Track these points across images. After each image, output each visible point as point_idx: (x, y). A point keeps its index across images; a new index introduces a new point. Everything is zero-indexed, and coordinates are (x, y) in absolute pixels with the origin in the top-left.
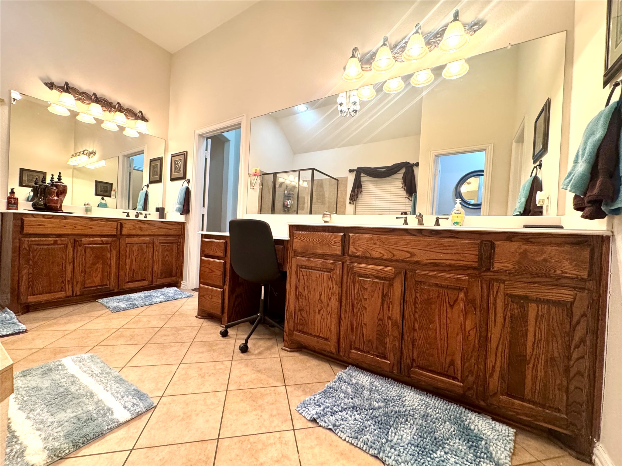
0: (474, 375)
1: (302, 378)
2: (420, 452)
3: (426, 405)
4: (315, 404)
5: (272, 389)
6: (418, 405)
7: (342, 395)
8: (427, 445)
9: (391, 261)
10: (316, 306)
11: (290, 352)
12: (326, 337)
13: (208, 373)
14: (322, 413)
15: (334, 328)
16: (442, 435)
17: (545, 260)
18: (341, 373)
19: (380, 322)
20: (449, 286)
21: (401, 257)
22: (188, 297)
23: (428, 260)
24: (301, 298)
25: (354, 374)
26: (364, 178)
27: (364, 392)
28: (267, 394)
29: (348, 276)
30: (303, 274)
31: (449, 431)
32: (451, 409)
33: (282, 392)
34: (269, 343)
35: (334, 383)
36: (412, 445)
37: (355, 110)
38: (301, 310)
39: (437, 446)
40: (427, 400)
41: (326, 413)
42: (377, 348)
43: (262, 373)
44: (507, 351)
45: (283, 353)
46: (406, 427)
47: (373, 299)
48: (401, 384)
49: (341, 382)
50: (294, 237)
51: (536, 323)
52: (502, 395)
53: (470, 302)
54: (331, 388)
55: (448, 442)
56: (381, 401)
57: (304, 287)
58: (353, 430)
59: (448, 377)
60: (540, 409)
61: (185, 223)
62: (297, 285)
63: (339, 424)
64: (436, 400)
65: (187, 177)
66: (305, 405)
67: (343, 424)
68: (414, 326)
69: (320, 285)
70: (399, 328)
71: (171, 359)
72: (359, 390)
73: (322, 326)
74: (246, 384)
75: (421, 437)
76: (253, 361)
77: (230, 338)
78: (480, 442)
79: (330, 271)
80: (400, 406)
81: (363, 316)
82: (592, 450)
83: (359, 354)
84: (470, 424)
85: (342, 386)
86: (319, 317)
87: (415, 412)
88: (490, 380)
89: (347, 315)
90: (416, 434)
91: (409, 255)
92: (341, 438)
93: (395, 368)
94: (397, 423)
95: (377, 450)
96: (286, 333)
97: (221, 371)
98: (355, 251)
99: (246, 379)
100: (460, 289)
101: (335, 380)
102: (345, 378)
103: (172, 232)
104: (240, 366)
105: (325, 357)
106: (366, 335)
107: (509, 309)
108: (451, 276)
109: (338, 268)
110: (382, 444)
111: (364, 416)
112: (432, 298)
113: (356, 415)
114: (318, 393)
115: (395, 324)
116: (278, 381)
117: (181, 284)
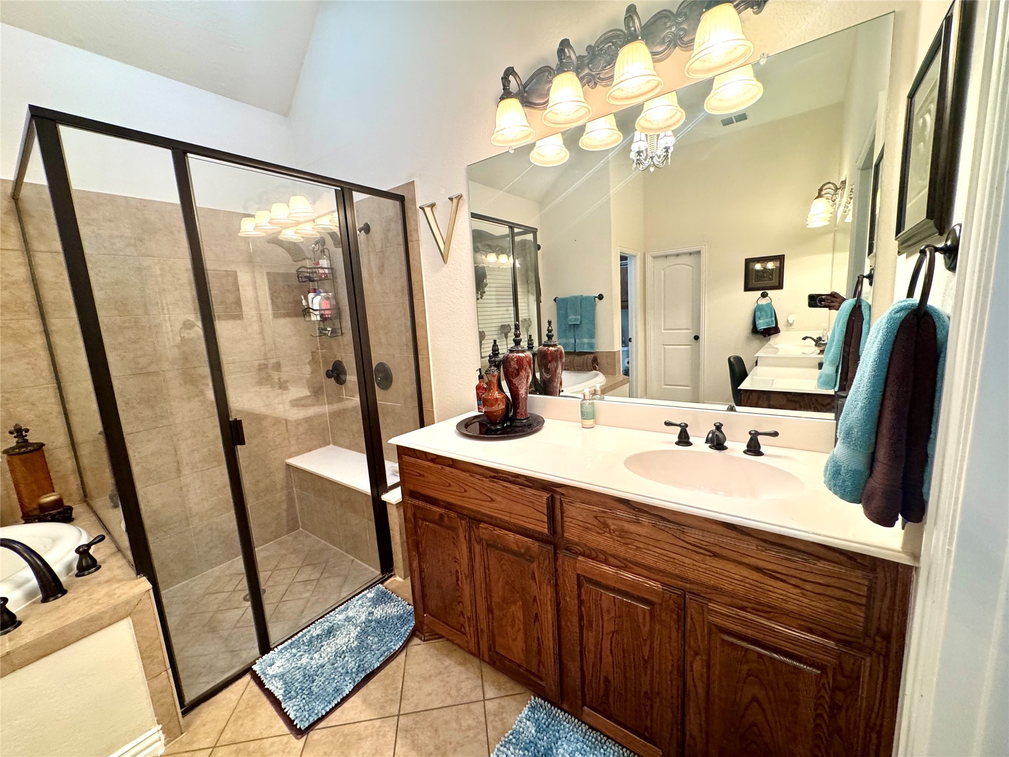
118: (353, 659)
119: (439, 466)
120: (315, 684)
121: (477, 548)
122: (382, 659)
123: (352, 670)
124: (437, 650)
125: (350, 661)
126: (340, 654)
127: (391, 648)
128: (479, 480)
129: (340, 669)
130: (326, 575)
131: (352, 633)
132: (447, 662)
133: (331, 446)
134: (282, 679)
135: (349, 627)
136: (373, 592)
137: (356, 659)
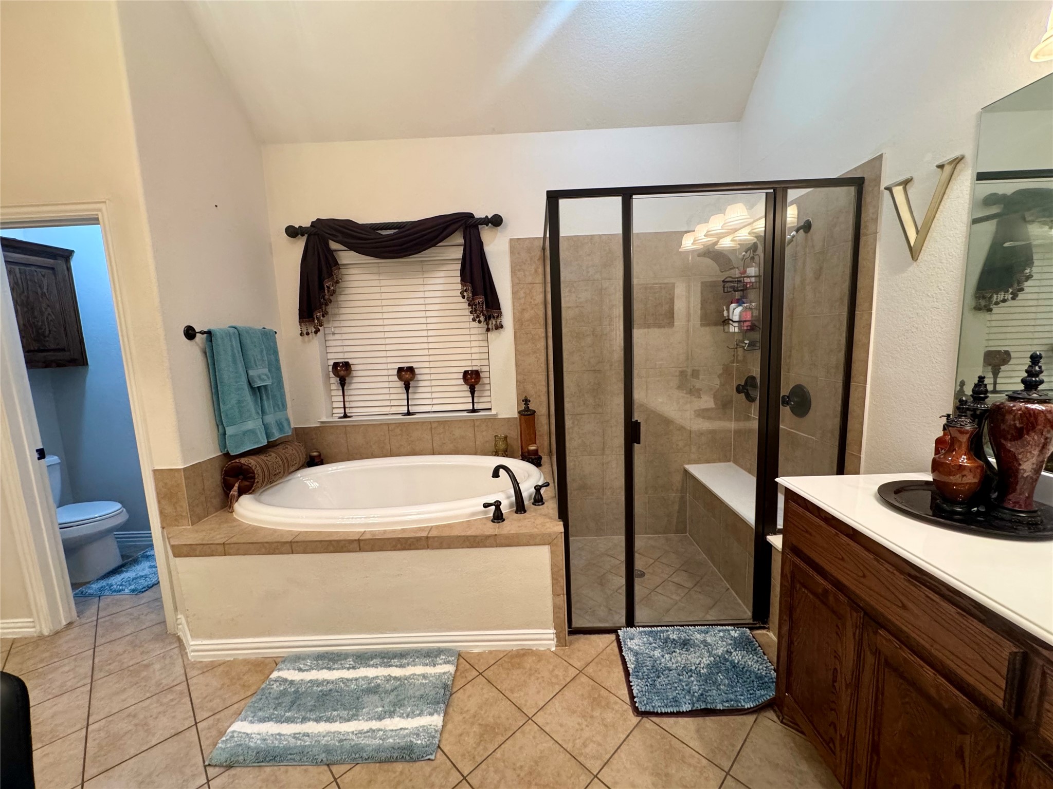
118: (698, 684)
119: (833, 531)
120: (659, 680)
121: (870, 659)
122: (727, 705)
123: (694, 693)
124: (795, 743)
125: (695, 683)
126: (686, 670)
127: (740, 702)
128: (889, 571)
129: (684, 684)
130: (697, 589)
131: (704, 659)
132: (804, 767)
133: (731, 463)
134: (636, 656)
135: (703, 651)
136: (738, 632)
137: (701, 685)
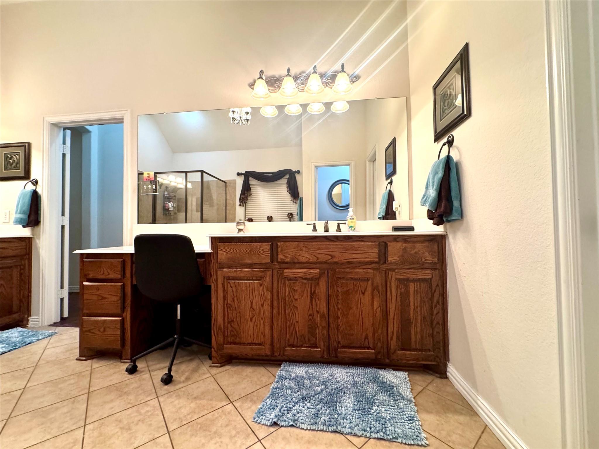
0: (381, 341)
1: (245, 388)
2: (363, 413)
3: (352, 376)
4: (269, 408)
5: (220, 410)
6: (347, 377)
7: (289, 392)
8: (365, 406)
9: (315, 263)
10: (248, 314)
11: (221, 367)
12: (260, 342)
13: (133, 422)
14: (280, 414)
15: (267, 332)
16: (371, 394)
17: (416, 253)
18: (280, 372)
19: (310, 317)
20: (360, 279)
21: (323, 259)
22: (48, 336)
23: (344, 260)
24: (230, 310)
25: (290, 369)
26: (253, 182)
27: (305, 381)
28: (217, 418)
29: (278, 281)
30: (232, 285)
31: (373, 389)
32: (369, 372)
33: (231, 410)
34: (193, 365)
35: (277, 383)
36: (355, 410)
37: (246, 119)
38: (231, 322)
39: (371, 403)
40: (351, 371)
41: (283, 413)
42: (309, 340)
43: (200, 399)
44: (399, 318)
45: (214, 371)
46: (346, 398)
47: (302, 298)
48: (328, 365)
49: (282, 380)
50: (219, 250)
51: (414, 295)
52: (399, 350)
53: (375, 288)
54: (276, 389)
55: (376, 397)
56: (320, 385)
57: (233, 299)
58: (310, 417)
59: (364, 348)
60: (420, 353)
61: (31, 238)
62: (225, 298)
63: (298, 417)
64: (357, 369)
65: (33, 176)
66: (260, 413)
67: (300, 417)
68: (337, 315)
69: (251, 293)
70: (326, 319)
71: (66, 425)
72: (301, 381)
73: (255, 334)
74: (189, 417)
75: (358, 401)
76: (183, 389)
77: (142, 372)
78: (393, 390)
79: (260, 278)
80: (335, 383)
81: (294, 315)
82: (447, 369)
83: (294, 350)
84: (383, 379)
85: (285, 383)
86: (251, 324)
87: (347, 384)
88: (391, 342)
89: (280, 317)
90: (355, 401)
91: (330, 257)
92: (304, 429)
93: (325, 353)
94: (339, 398)
95: (335, 426)
96: (214, 349)
97: (150, 413)
98: (283, 258)
99: (184, 411)
100: (368, 280)
101: (276, 380)
102: (285, 375)
103: (11, 253)
104: (170, 400)
105: (258, 362)
106: (299, 331)
107: (399, 289)
108: (362, 270)
109: (268, 275)
110: (336, 419)
111: (313, 402)
112: (349, 290)
113: (307, 404)
114: (266, 398)
115: (323, 316)
116: (221, 401)
117: (28, 320)
